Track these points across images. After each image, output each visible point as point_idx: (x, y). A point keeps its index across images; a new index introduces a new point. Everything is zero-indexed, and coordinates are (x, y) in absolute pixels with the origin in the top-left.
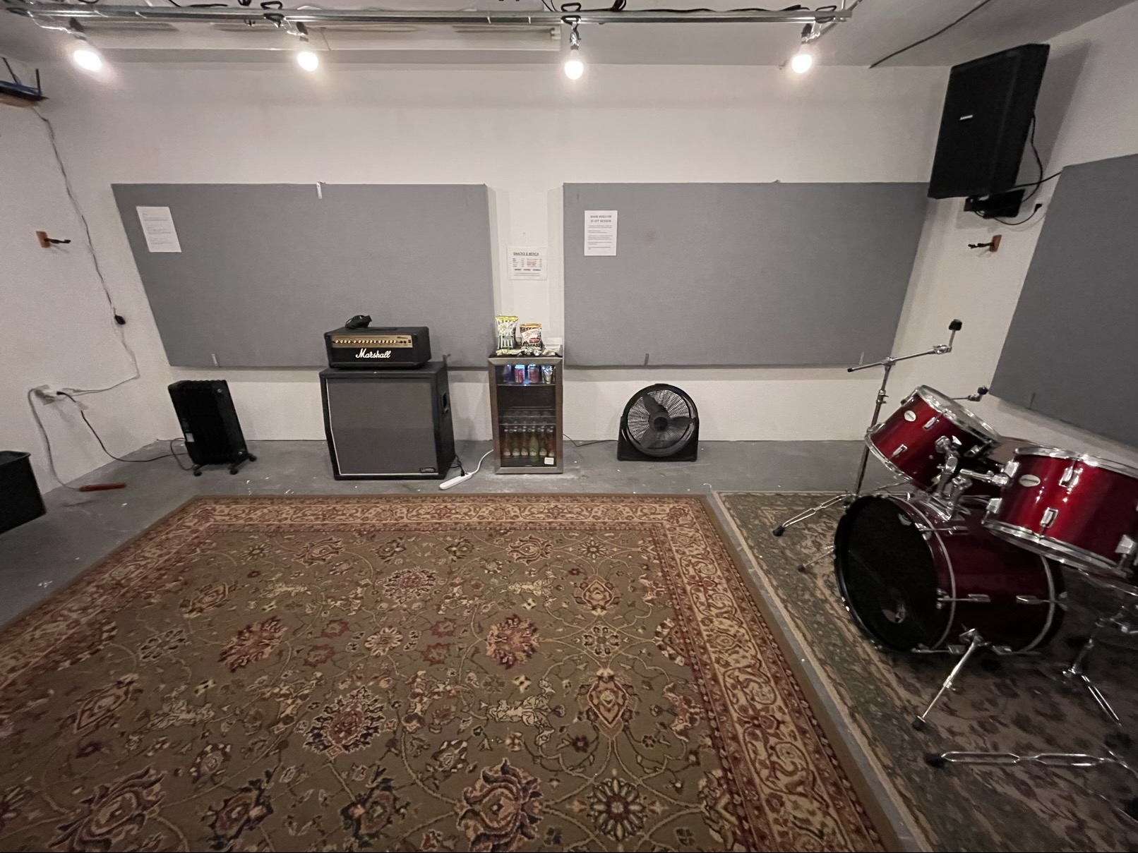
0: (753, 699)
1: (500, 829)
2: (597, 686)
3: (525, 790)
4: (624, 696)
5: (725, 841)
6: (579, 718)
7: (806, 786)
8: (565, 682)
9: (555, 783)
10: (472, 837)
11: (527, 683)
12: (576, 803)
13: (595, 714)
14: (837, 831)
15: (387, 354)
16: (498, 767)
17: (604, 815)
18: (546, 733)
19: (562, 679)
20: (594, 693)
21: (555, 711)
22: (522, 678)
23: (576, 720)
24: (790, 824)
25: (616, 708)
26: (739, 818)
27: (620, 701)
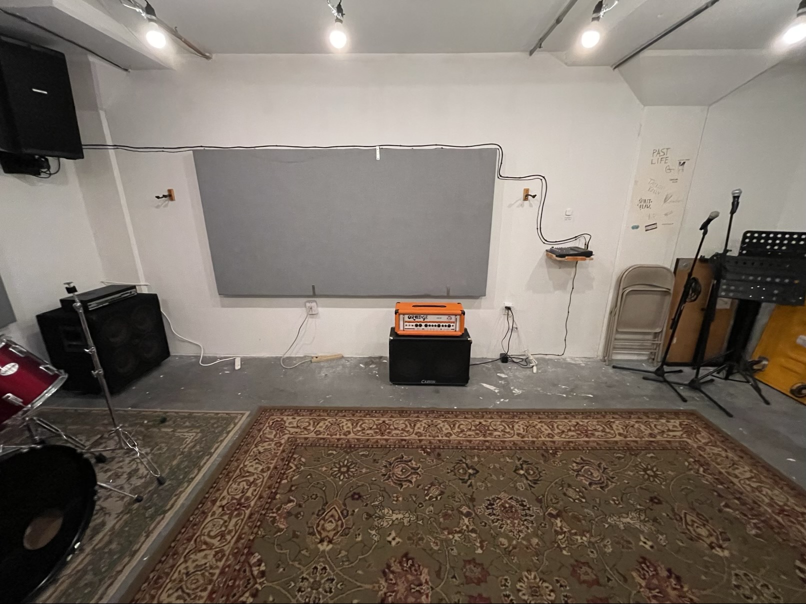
2: (335, 535)
3: (389, 477)
4: (318, 525)
8: (359, 539)
9: (374, 479)
10: (413, 461)
11: (390, 539)
12: (364, 472)
13: (342, 512)
16: (404, 487)
17: (351, 467)
18: (376, 503)
19: (361, 541)
20: (339, 529)
21: (369, 516)
22: (394, 543)
23: (356, 511)
25: (327, 517)
27: (322, 522)
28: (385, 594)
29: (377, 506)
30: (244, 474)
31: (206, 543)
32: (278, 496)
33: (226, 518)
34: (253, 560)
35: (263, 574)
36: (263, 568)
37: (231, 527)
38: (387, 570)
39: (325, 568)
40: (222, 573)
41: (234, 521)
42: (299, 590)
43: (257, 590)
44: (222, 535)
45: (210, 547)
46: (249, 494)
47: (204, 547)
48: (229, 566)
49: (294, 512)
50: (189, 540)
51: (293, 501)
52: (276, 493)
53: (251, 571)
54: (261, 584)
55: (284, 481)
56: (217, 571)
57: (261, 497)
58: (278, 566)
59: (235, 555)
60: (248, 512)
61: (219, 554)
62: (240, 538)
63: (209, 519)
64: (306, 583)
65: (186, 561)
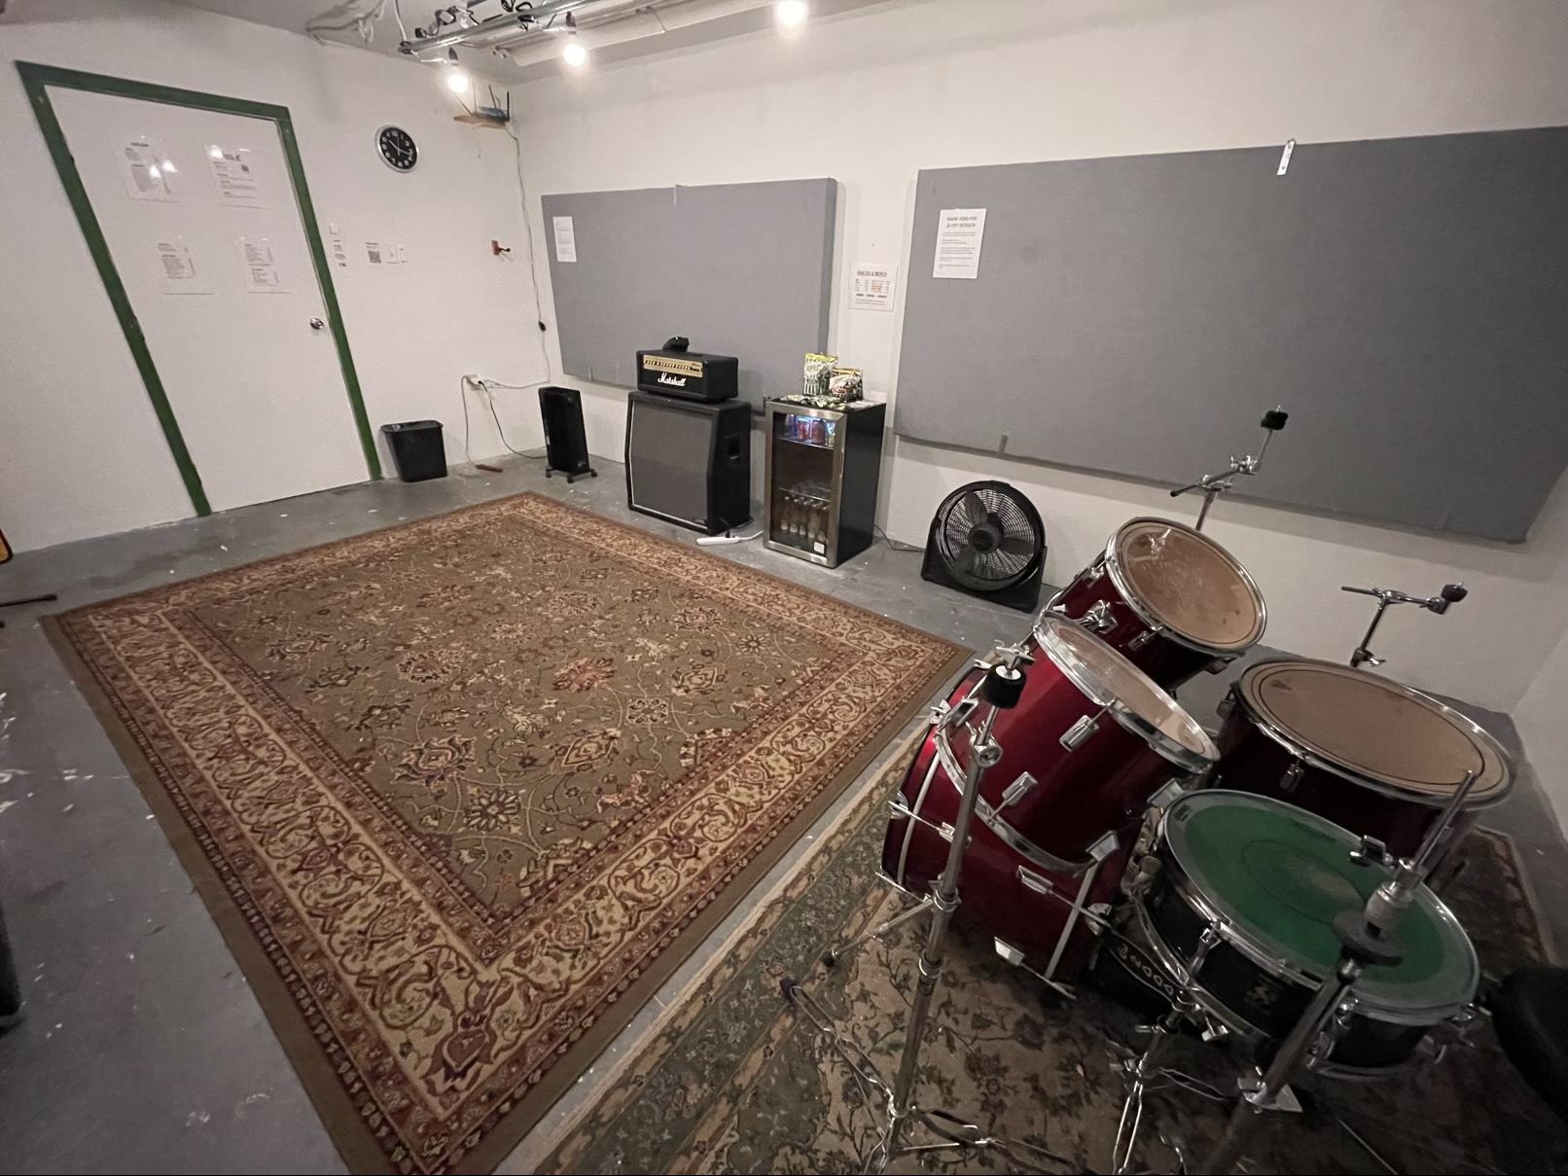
0: (701, 827)
1: (421, 769)
2: (594, 737)
3: (461, 761)
4: (600, 757)
5: (525, 879)
6: (551, 748)
7: (636, 907)
8: (577, 721)
9: (480, 771)
10: (404, 761)
11: (553, 706)
12: (475, 789)
13: (564, 754)
14: (610, 947)
15: (682, 383)
16: (464, 740)
17: (479, 807)
18: (519, 741)
19: (578, 717)
20: (584, 740)
21: (542, 734)
22: (554, 701)
23: (548, 747)
24: (583, 912)
25: (585, 758)
26: (555, 879)
27: (594, 756)
32: (615, 824)
33: (698, 833)
34: (689, 761)
35: (686, 745)
36: (684, 750)
37: (697, 815)
40: (725, 768)
41: (689, 822)
42: (663, 715)
43: (698, 735)
44: (711, 810)
45: (729, 802)
47: (737, 807)
48: (716, 770)
49: (613, 786)
50: (753, 829)
52: (613, 831)
53: (696, 752)
55: (587, 845)
56: (729, 771)
57: (638, 838)
58: (669, 742)
59: (705, 777)
61: (722, 788)
62: (693, 793)
63: (722, 846)
64: (655, 717)
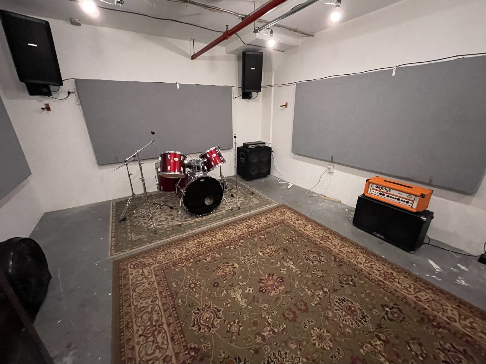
2: (267, 253)
4: (265, 247)
8: (272, 261)
11: (282, 269)
13: (275, 250)
20: (270, 253)
21: (283, 258)
22: (282, 272)
23: (281, 253)
28: (264, 279)
29: (289, 258)
30: (260, 220)
31: (235, 229)
32: (262, 232)
33: (245, 227)
34: (241, 241)
35: (240, 246)
36: (242, 245)
37: (244, 230)
38: (271, 275)
39: (255, 258)
40: (233, 238)
41: (246, 229)
42: (244, 257)
43: (236, 248)
44: (240, 230)
45: (236, 231)
46: (255, 226)
47: (234, 230)
48: (235, 238)
49: (262, 239)
50: (233, 226)
51: (265, 236)
52: (262, 231)
53: (238, 243)
54: (238, 247)
55: (268, 230)
56: (232, 237)
57: (257, 229)
58: (245, 247)
59: (239, 237)
60: (251, 230)
61: (236, 234)
62: (243, 234)
63: (241, 225)
64: (247, 257)
65: (229, 230)
